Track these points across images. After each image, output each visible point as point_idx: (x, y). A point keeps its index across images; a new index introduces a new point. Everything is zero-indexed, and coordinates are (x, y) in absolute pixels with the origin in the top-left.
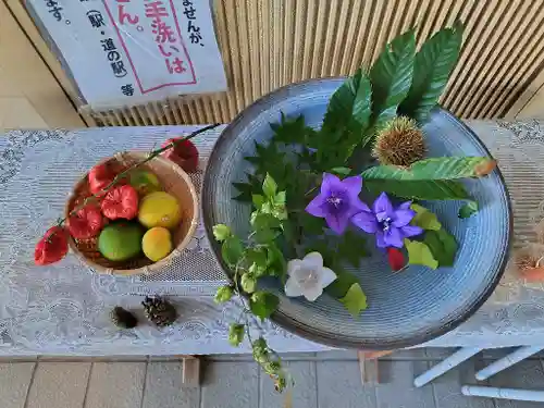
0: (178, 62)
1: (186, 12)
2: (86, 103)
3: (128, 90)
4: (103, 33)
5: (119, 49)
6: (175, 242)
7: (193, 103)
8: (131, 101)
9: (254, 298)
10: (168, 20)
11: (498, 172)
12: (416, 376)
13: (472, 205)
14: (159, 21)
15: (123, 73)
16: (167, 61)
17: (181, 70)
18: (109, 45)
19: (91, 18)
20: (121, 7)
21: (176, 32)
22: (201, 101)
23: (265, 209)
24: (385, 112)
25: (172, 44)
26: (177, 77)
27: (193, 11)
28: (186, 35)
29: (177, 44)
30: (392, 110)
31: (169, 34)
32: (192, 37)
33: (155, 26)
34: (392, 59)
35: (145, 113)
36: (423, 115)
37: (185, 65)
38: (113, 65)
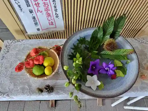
0: (52, 22)
1: (55, 10)
2: (27, 33)
3: (38, 30)
4: (33, 15)
5: (37, 19)
6: (53, 70)
7: (55, 33)
8: (39, 32)
9: (75, 85)
10: (50, 12)
11: (135, 52)
12: (112, 103)
13: (129, 61)
14: (48, 12)
15: (37, 25)
16: (49, 22)
17: (52, 24)
18: (34, 18)
19: (30, 11)
20: (38, 8)
21: (52, 15)
22: (57, 32)
23: (77, 62)
24: (106, 37)
25: (51, 18)
26: (51, 26)
27: (57, 10)
28: (55, 16)
29: (52, 18)
30: (108, 36)
31: (50, 15)
32: (56, 16)
33: (46, 13)
34: (108, 23)
35: (42, 35)
36: (116, 37)
37: (54, 23)
38: (35, 23)
